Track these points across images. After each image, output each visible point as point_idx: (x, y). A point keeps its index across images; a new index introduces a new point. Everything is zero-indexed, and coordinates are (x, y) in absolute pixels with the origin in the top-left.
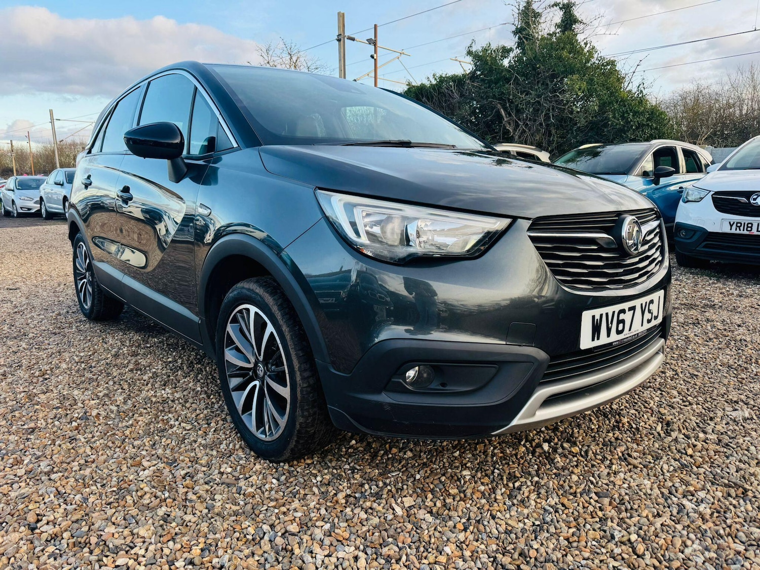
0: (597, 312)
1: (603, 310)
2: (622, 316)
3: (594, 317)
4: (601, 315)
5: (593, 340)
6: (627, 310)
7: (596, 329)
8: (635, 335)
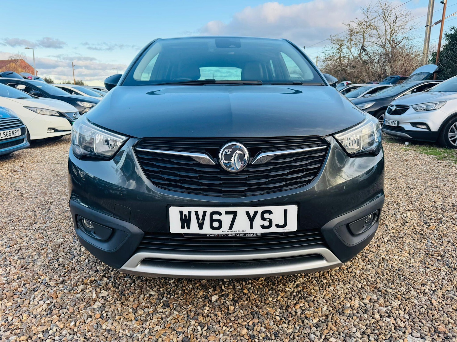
0: (185, 210)
1: (193, 209)
2: (215, 217)
3: (181, 212)
4: (190, 213)
5: (183, 227)
6: (223, 213)
7: (185, 221)
8: (240, 234)
